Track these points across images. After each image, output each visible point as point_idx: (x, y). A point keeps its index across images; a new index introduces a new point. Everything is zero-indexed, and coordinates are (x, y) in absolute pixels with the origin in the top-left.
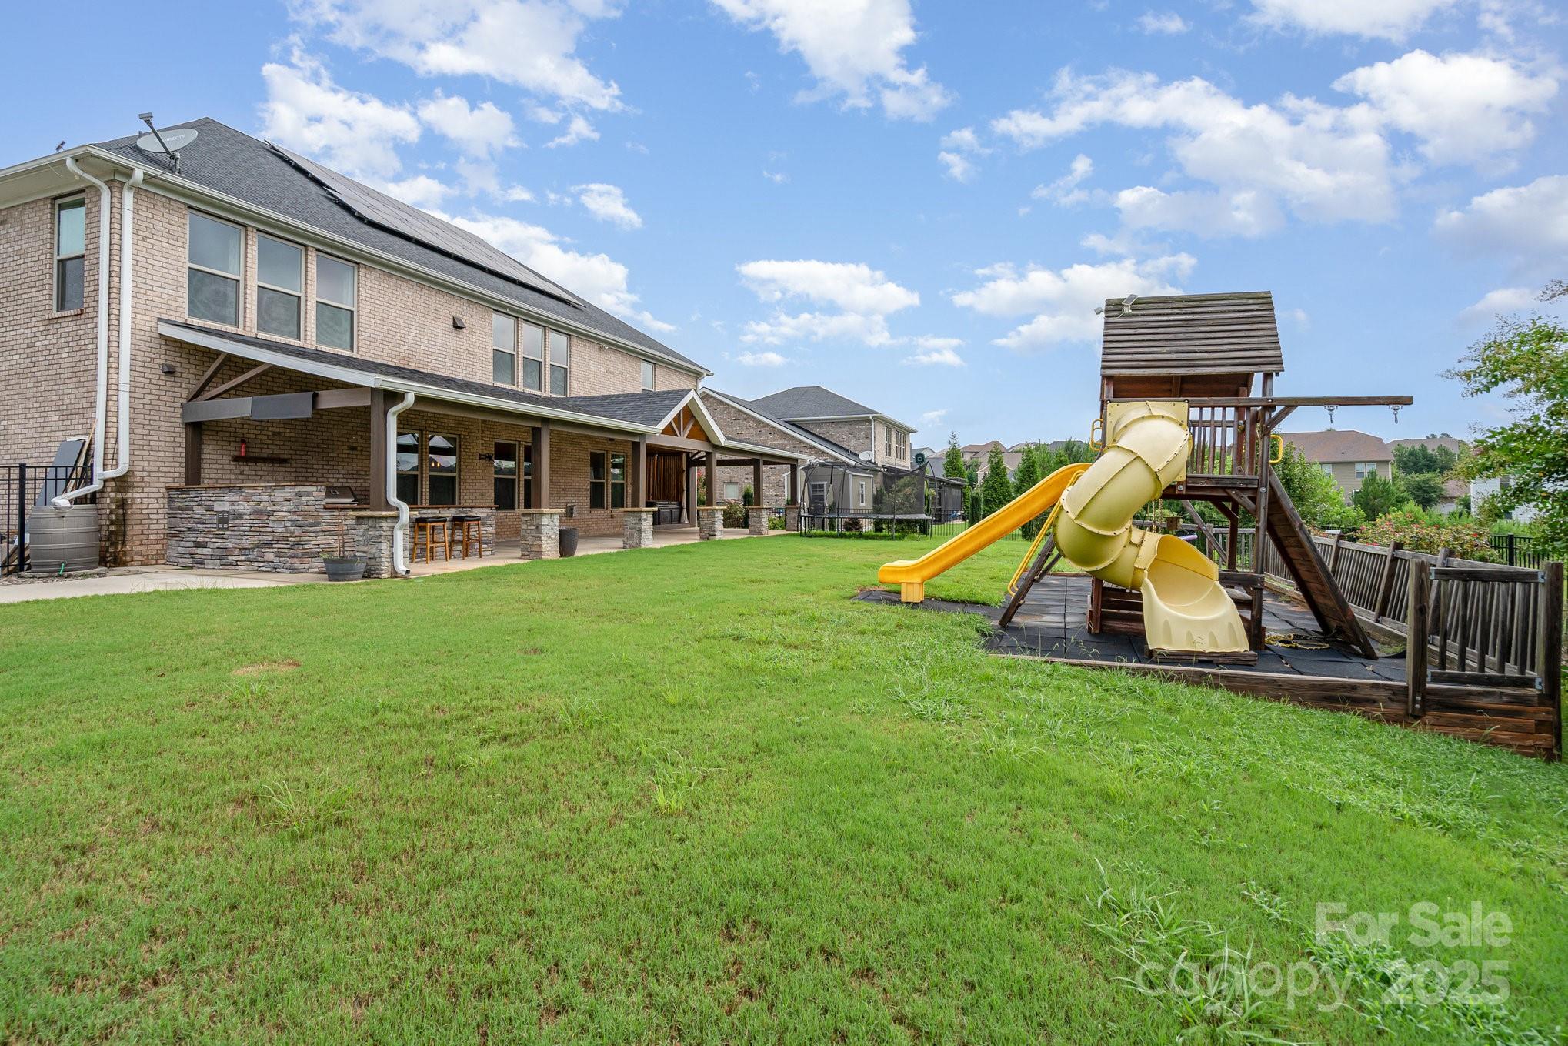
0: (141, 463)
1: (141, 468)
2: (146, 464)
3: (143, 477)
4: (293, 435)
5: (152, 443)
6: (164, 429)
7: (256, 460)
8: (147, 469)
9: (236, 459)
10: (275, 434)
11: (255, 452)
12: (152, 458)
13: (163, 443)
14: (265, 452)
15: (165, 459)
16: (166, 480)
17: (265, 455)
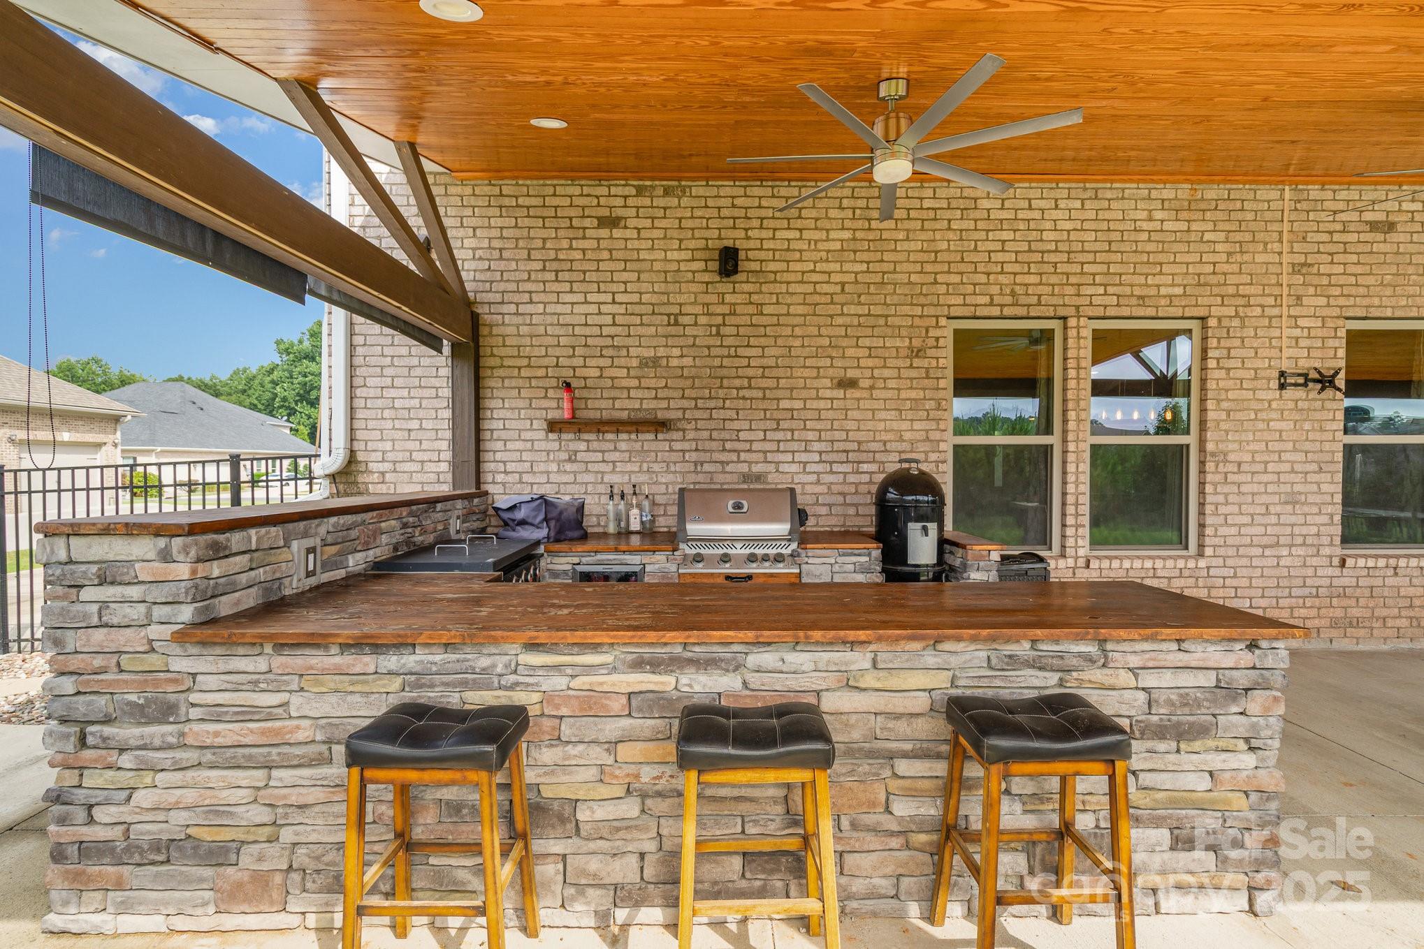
0: (380, 446)
1: (379, 456)
2: (388, 446)
3: (383, 473)
4: (687, 361)
5: (398, 404)
6: (418, 372)
7: (602, 426)
8: (390, 456)
9: (554, 426)
10: (644, 363)
11: (598, 407)
12: (398, 435)
13: (416, 402)
14: (624, 407)
15: (420, 435)
16: (425, 478)
17: (624, 415)
